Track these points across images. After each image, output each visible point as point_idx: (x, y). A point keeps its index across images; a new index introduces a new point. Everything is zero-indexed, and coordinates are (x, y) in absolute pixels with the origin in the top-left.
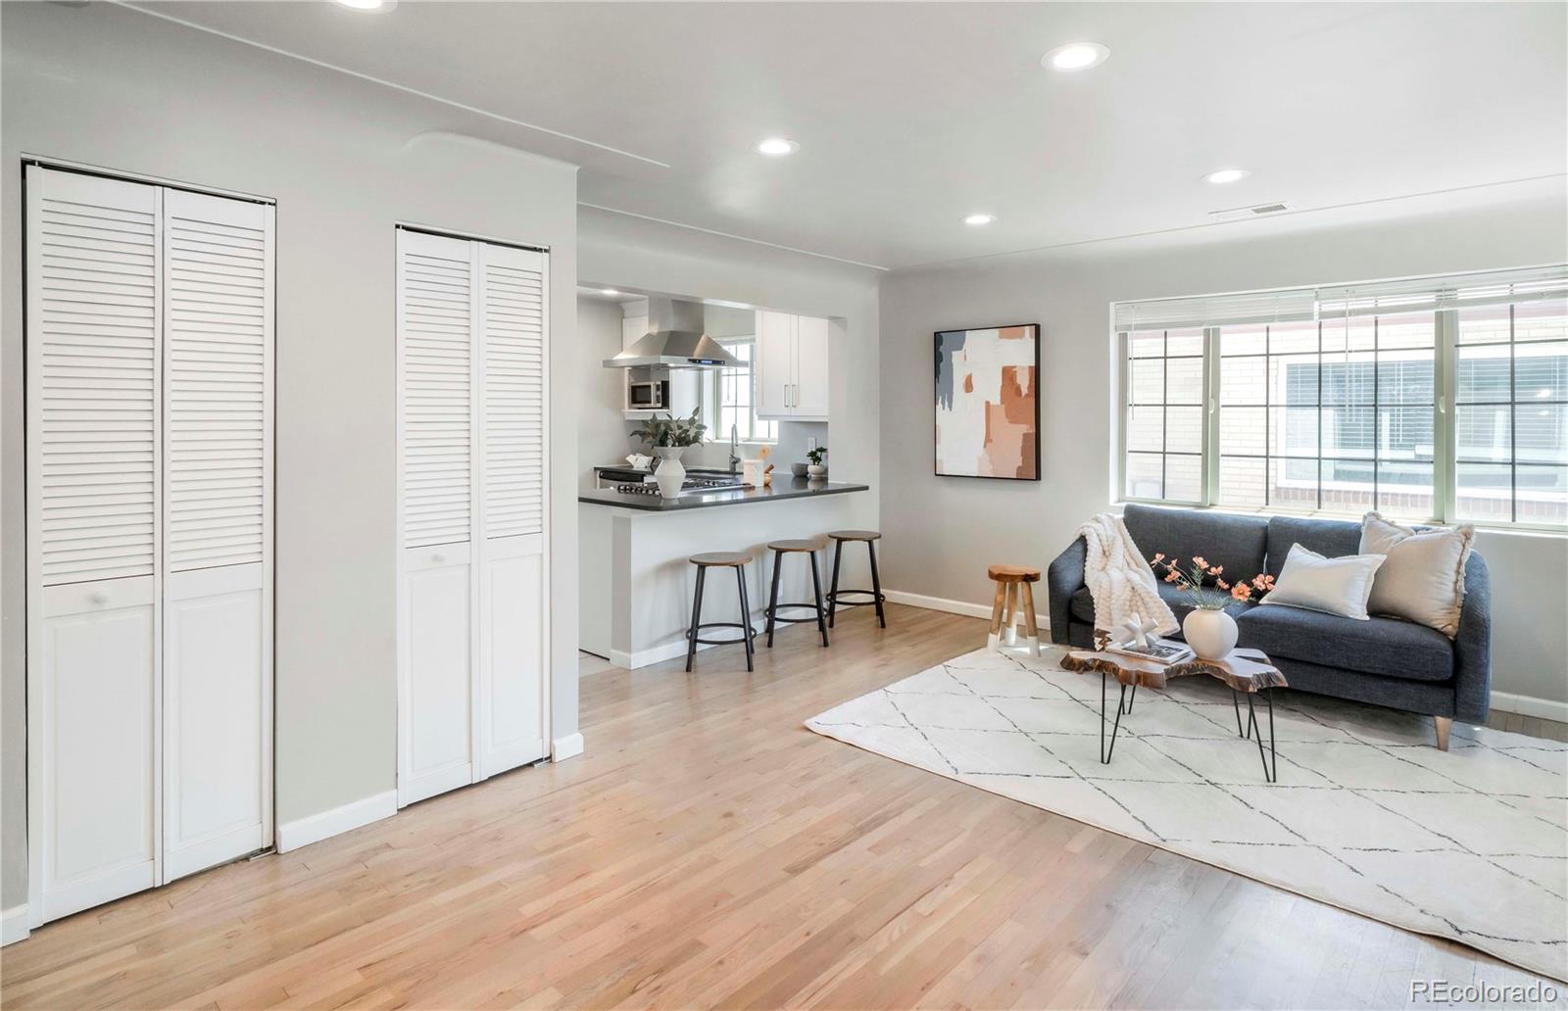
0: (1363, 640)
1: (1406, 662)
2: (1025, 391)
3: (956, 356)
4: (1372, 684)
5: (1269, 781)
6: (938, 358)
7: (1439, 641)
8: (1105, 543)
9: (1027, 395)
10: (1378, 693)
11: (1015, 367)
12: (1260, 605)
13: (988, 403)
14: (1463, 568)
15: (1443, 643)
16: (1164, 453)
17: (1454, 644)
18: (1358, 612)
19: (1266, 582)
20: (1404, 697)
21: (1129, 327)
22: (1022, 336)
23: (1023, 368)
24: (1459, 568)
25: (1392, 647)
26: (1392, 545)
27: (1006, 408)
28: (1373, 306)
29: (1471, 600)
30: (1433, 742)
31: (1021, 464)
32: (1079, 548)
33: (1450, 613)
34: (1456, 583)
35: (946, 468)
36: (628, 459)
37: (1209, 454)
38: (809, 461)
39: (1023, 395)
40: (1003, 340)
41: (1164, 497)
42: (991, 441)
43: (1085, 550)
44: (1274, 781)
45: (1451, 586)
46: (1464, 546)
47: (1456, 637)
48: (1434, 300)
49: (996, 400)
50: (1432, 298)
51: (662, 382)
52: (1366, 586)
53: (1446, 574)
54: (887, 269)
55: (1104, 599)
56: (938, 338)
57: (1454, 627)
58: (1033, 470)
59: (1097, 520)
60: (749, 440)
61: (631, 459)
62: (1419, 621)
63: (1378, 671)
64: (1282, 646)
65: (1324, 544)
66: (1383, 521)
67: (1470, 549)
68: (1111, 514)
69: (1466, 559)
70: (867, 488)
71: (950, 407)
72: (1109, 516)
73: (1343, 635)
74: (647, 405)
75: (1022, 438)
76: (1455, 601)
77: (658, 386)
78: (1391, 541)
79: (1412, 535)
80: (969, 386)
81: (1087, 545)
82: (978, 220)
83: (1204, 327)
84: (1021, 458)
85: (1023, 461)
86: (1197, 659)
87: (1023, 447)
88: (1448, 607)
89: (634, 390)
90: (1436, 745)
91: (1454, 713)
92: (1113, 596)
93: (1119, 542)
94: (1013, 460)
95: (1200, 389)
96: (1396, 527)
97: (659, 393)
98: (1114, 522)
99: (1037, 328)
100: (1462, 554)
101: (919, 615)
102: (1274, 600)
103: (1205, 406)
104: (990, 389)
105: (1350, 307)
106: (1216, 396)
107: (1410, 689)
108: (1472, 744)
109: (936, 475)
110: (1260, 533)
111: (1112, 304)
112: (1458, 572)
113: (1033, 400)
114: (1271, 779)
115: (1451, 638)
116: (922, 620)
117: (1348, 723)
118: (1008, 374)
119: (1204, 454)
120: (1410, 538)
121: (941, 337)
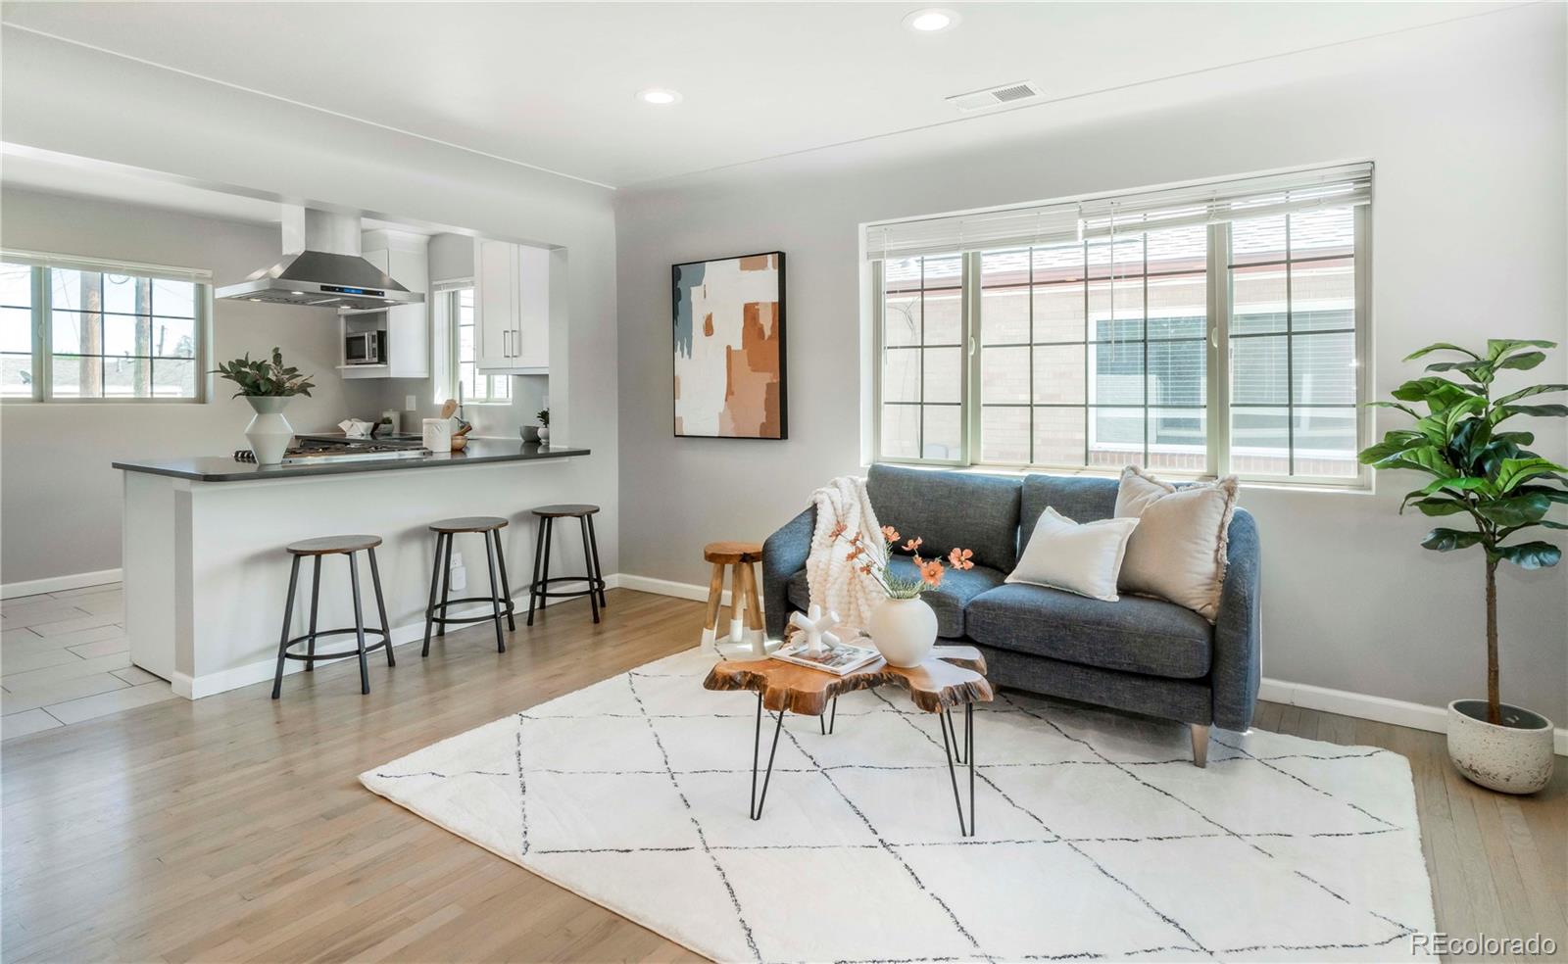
0: (1107, 629)
1: (1156, 655)
2: (768, 332)
3: (696, 293)
4: (1120, 685)
5: (964, 835)
6: (676, 295)
7: (1193, 627)
8: (840, 512)
9: (770, 338)
10: (1125, 695)
11: (757, 304)
12: (1005, 584)
13: (729, 348)
14: (1225, 533)
15: (1199, 630)
16: (922, 404)
17: (1212, 630)
18: (1105, 590)
19: (963, 559)
20: (1153, 702)
21: (881, 254)
22: (764, 267)
23: (766, 304)
24: (1221, 532)
25: (1140, 636)
26: (1146, 506)
27: (748, 354)
28: (1142, 220)
29: (1233, 573)
30: (1190, 756)
31: (764, 421)
32: (808, 519)
33: (1211, 590)
34: (1217, 551)
35: (687, 429)
36: (341, 425)
37: (969, 403)
38: (539, 423)
39: (766, 337)
40: (744, 272)
41: (921, 457)
42: (732, 394)
43: (815, 521)
44: (972, 834)
45: (1212, 554)
46: (1226, 504)
47: (1216, 620)
48: (1205, 212)
49: (737, 345)
50: (1203, 209)
51: (379, 332)
52: (1117, 559)
53: (1205, 540)
54: (614, 188)
55: (820, 583)
56: (676, 272)
57: (1214, 608)
58: (780, 427)
59: (835, 485)
60: (487, 402)
61: (344, 425)
62: (1176, 601)
63: (1125, 667)
64: (1017, 638)
65: (1079, 507)
66: (1142, 477)
67: (1234, 507)
68: (855, 478)
69: (1229, 519)
70: (587, 452)
71: (689, 353)
72: (852, 480)
73: (1086, 622)
74: (363, 361)
75: (765, 388)
76: (1217, 574)
77: (373, 337)
78: (1147, 500)
79: (1171, 492)
80: (709, 329)
81: (817, 515)
82: (658, 97)
83: (963, 252)
84: (765, 413)
85: (767, 417)
86: (888, 666)
87: (767, 400)
88: (1208, 581)
89: (349, 341)
90: (1193, 759)
91: (1211, 717)
92: (831, 579)
93: (857, 508)
94: (757, 416)
95: (959, 328)
96: (1156, 483)
97: (375, 345)
98: (856, 486)
99: (782, 257)
100: (1224, 515)
101: (657, 603)
102: (1019, 578)
103: (965, 346)
104: (731, 330)
105: (1115, 223)
106: (977, 335)
107: (1163, 689)
108: (1235, 754)
109: (676, 436)
110: (1012, 497)
111: (862, 226)
112: (1219, 538)
113: (776, 343)
114: (968, 831)
115: (1211, 621)
116: (658, 609)
117: (1095, 733)
118: (751, 312)
119: (963, 404)
120: (1169, 496)
121: (679, 270)
